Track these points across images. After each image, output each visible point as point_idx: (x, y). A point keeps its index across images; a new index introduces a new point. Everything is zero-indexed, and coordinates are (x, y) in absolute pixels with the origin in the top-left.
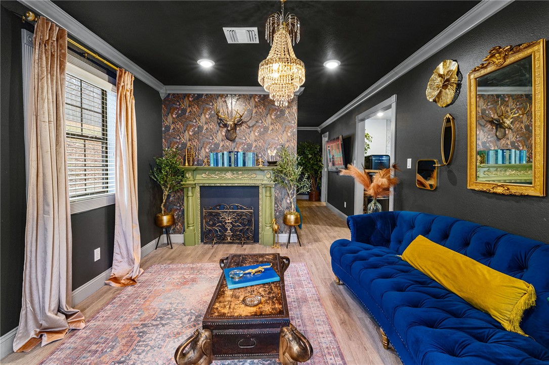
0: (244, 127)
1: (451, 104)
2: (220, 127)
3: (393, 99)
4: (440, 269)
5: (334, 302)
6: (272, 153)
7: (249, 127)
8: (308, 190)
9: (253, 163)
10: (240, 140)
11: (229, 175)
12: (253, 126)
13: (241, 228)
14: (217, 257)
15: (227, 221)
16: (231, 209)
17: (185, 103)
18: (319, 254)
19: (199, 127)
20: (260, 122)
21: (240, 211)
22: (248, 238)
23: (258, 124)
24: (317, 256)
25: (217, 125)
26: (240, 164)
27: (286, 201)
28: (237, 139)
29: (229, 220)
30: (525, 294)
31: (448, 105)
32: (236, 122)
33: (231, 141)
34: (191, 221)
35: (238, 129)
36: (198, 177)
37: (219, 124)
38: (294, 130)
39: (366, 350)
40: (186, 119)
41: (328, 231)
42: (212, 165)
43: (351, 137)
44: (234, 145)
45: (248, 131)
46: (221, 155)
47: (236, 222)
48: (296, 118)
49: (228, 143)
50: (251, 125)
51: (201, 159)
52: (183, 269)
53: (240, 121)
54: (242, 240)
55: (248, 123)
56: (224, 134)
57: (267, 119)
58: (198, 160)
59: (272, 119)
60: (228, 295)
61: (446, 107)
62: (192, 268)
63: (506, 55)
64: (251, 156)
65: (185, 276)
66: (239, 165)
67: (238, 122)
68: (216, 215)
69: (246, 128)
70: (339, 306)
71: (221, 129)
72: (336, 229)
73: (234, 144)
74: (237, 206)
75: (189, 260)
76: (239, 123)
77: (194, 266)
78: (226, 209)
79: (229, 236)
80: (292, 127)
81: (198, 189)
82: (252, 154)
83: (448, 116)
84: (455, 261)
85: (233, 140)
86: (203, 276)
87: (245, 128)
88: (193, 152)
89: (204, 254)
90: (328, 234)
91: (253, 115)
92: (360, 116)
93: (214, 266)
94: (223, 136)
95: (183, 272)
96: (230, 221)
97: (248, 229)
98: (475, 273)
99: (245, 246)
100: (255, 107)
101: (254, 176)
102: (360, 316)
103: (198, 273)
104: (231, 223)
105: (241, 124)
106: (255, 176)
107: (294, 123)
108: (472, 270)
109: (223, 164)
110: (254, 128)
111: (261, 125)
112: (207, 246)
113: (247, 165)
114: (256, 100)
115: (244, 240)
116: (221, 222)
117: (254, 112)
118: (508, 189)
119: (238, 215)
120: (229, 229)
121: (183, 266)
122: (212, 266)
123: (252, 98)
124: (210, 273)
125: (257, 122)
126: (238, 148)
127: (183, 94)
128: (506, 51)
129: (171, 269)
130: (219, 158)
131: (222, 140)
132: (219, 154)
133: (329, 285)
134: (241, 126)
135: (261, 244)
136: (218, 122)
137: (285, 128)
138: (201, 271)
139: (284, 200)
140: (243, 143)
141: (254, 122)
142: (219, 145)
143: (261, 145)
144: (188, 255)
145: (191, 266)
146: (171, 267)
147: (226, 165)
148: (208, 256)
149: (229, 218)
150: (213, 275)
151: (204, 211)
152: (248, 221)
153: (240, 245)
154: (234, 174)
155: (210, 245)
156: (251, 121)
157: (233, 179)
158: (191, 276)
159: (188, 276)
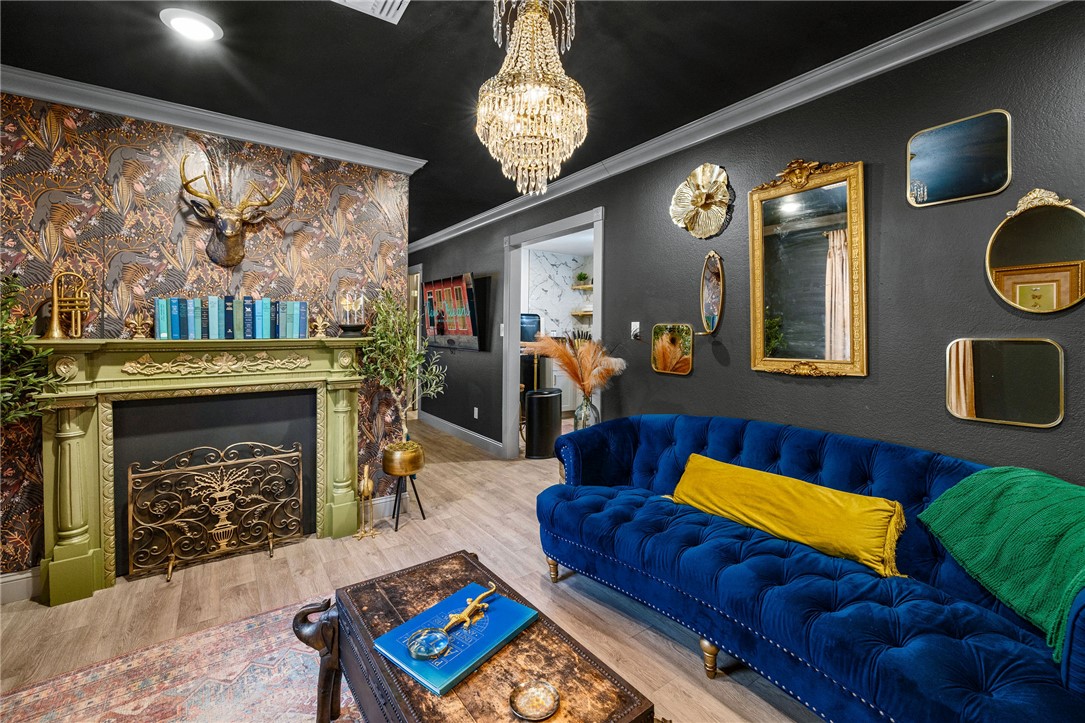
0: (267, 232)
1: (717, 235)
2: (188, 223)
3: (598, 213)
4: (759, 506)
5: (572, 622)
6: (350, 305)
7: (284, 233)
8: (440, 389)
9: (302, 330)
10: (255, 267)
11: (224, 364)
12: (295, 233)
13: (264, 506)
14: (205, 607)
15: (217, 495)
16: (231, 459)
17: (44, 131)
18: (474, 528)
19: (106, 217)
20: (316, 224)
21: (261, 458)
22: (286, 530)
23: (309, 230)
24: (473, 533)
25: (179, 218)
26: (263, 333)
27: (383, 419)
28: (246, 264)
29: (223, 489)
30: (891, 516)
31: (711, 237)
32: (247, 216)
33: (227, 266)
34: (78, 519)
35: (249, 235)
36: (106, 372)
37: (185, 215)
38: (402, 254)
39: (689, 696)
40: (49, 185)
41: (459, 473)
42: (164, 335)
43: (490, 277)
44: (234, 278)
45: (279, 243)
46: (198, 305)
47: (247, 492)
48: (407, 228)
49: (216, 273)
50: (289, 230)
51: (115, 315)
52: (90, 689)
53: (259, 215)
54: (267, 538)
55: (281, 224)
56: (202, 245)
57: (334, 221)
58: (102, 319)
59: (348, 222)
60: (456, 716)
61: (706, 239)
62: (131, 674)
63: (811, 174)
64: (297, 312)
65: (117, 711)
66: (259, 337)
67: (253, 217)
68: (179, 484)
69: (274, 235)
70: (587, 628)
71: (192, 230)
72: (472, 464)
73: (238, 276)
74: (253, 447)
75: (98, 651)
76: (255, 221)
77: (135, 664)
78: (213, 462)
79: (225, 535)
80: (396, 245)
81: (106, 411)
82: (297, 305)
83: (712, 253)
84: (780, 487)
85: (232, 265)
86: (191, 685)
87: (271, 236)
88: (82, 294)
89: (150, 613)
90: (463, 479)
91: (296, 204)
92: (515, 238)
93: (213, 639)
94: (198, 251)
95: (97, 700)
96: (227, 493)
97: (284, 506)
98: (819, 500)
99: (279, 553)
100: (302, 184)
101: (304, 362)
102: (634, 633)
103: (167, 683)
104: (232, 498)
105: (258, 224)
106: (307, 362)
107: (402, 238)
108: (812, 497)
109: (206, 331)
110: (299, 239)
111: (317, 232)
112: (143, 585)
113: (282, 334)
114: (305, 167)
115: (274, 536)
116: (197, 501)
117: (299, 196)
118: (816, 368)
119: (252, 470)
120: (223, 515)
121: (82, 679)
122: (204, 641)
123: (294, 161)
124: (213, 666)
125: (306, 223)
126: (250, 288)
127: (37, 100)
128: (811, 168)
129: (33, 707)
130: (191, 314)
131: (196, 264)
132: (190, 303)
133: (539, 588)
134: (260, 230)
135: (323, 536)
136: (180, 210)
137: (381, 246)
138: (174, 672)
139: (379, 417)
140: (265, 275)
141: (297, 225)
142: (183, 276)
143: (318, 285)
144: (83, 637)
145: (124, 667)
146: (30, 700)
147: (215, 334)
148: (171, 615)
149: (226, 484)
150: (230, 670)
151: (131, 476)
152: (287, 483)
153: (262, 554)
154: (241, 359)
155: (156, 579)
156: (288, 219)
157: (237, 373)
158: (146, 702)
159: (132, 705)
